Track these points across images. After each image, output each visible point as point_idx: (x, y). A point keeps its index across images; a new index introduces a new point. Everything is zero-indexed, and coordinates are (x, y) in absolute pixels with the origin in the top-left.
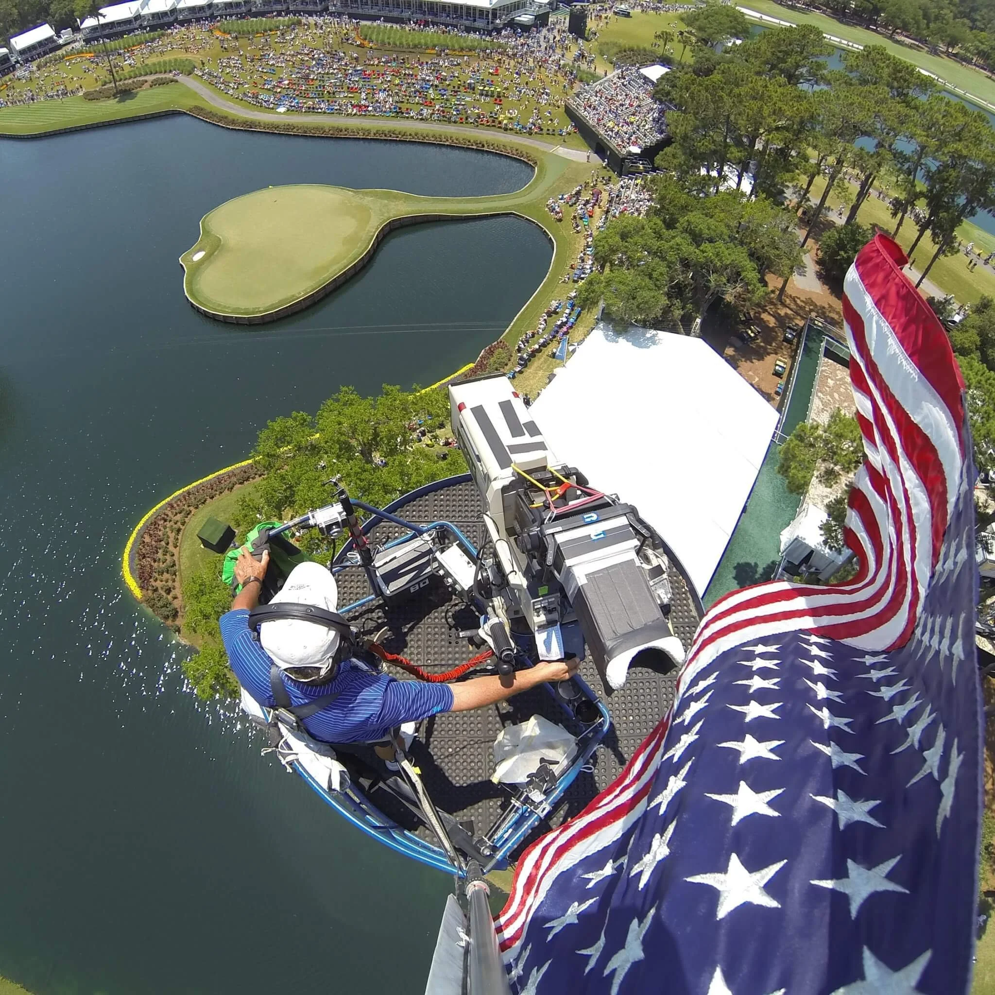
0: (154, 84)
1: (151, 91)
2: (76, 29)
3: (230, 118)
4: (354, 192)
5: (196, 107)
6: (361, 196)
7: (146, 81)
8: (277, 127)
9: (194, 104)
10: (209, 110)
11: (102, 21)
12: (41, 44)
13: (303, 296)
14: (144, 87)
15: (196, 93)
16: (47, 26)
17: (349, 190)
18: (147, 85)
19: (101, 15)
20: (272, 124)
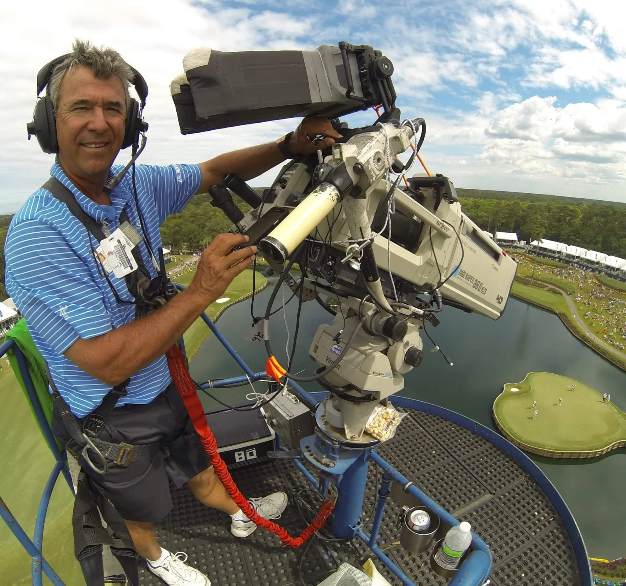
0: (550, 290)
1: (546, 293)
2: (528, 243)
3: (578, 329)
4: (618, 411)
5: (564, 314)
6: (620, 415)
7: (547, 287)
8: (599, 349)
9: (564, 312)
10: (570, 319)
11: (541, 245)
12: (509, 241)
13: (549, 449)
14: (545, 289)
15: (568, 306)
16: (515, 234)
17: (616, 408)
18: (547, 289)
19: (541, 241)
20: (597, 345)
